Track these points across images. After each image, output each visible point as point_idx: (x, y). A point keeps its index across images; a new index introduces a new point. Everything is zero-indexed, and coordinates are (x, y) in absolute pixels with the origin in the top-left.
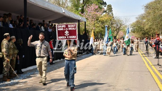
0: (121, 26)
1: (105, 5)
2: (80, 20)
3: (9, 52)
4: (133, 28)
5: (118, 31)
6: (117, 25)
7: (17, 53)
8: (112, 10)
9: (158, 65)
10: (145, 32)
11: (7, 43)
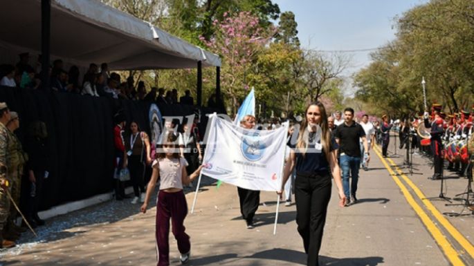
0: (324, 81)
1: (275, 14)
2: (202, 62)
3: (10, 159)
4: (362, 86)
5: (317, 96)
6: (313, 78)
8: (297, 29)
9: (440, 197)
10: (398, 98)
11: (4, 133)
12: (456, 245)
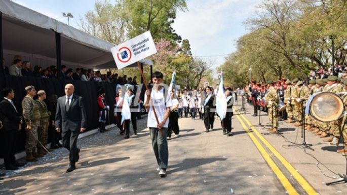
0: (203, 71)
1: (180, 40)
2: (143, 63)
5: (200, 78)
6: (198, 70)
7: (48, 116)
8: (190, 47)
9: (259, 125)
10: (238, 78)
12: (268, 151)
